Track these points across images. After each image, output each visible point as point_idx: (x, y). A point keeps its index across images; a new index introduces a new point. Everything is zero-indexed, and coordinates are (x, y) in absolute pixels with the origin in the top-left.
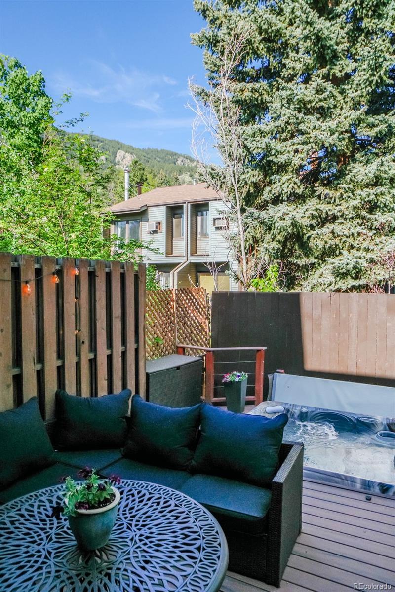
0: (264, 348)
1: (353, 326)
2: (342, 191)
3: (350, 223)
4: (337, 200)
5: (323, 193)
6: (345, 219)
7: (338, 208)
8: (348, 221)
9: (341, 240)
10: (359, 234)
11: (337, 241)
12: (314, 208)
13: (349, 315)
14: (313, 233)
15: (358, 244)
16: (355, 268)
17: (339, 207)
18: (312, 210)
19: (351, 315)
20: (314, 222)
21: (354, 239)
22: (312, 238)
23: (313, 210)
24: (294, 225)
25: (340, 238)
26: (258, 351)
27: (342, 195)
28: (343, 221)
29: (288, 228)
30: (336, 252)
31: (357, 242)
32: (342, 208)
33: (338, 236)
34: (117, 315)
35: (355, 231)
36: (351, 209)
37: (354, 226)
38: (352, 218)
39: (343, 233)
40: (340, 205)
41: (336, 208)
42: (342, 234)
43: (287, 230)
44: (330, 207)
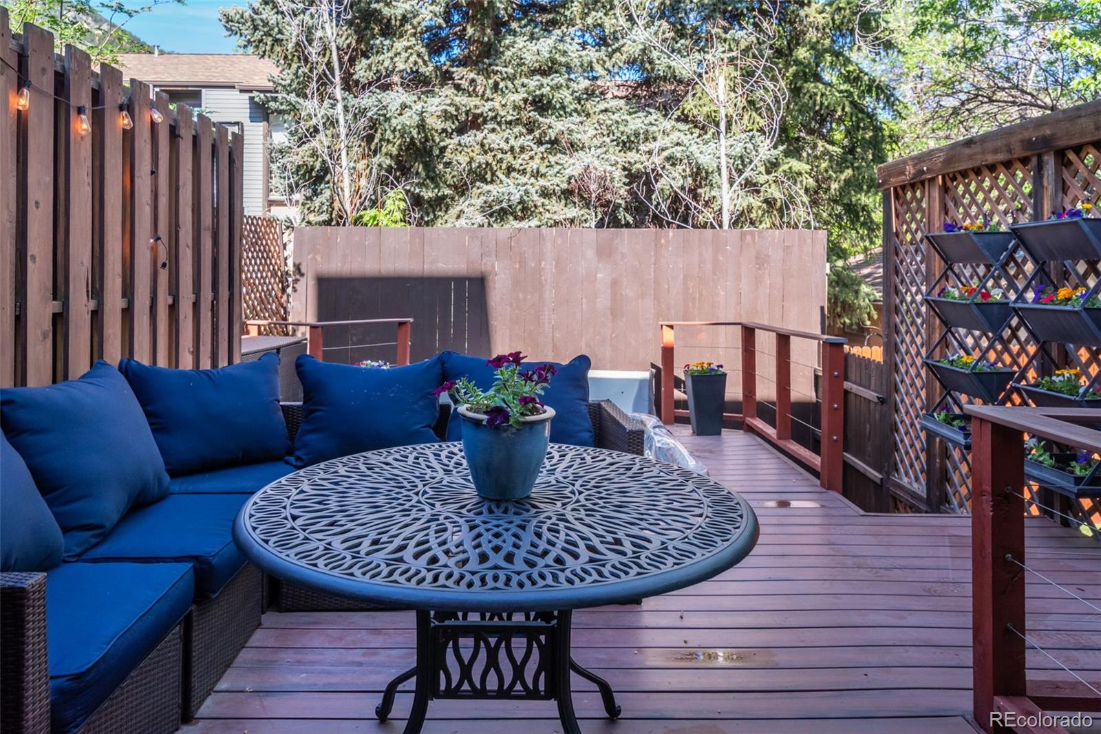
0: (411, 320)
1: (546, 280)
2: (497, 77)
3: (508, 131)
4: (488, 92)
5: (465, 77)
6: (499, 124)
7: (489, 105)
8: (504, 127)
9: (494, 156)
10: (522, 149)
11: (489, 158)
12: (449, 102)
13: (540, 264)
14: (452, 142)
15: (521, 165)
16: (521, 202)
17: (490, 103)
18: (445, 104)
19: (543, 263)
20: (449, 126)
21: (515, 158)
22: (448, 150)
23: (448, 105)
24: (422, 126)
25: (493, 154)
26: (401, 324)
27: (496, 85)
28: (496, 126)
29: (412, 129)
30: (487, 176)
31: (520, 161)
32: (497, 105)
33: (489, 149)
34: (207, 225)
35: (517, 144)
36: (509, 107)
37: (514, 136)
38: (510, 123)
39: (499, 145)
40: (492, 100)
41: (486, 104)
42: (497, 147)
43: (411, 132)
44: (475, 101)
